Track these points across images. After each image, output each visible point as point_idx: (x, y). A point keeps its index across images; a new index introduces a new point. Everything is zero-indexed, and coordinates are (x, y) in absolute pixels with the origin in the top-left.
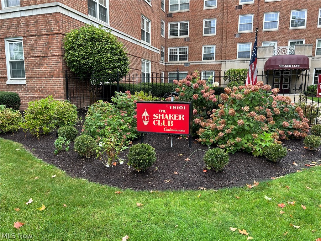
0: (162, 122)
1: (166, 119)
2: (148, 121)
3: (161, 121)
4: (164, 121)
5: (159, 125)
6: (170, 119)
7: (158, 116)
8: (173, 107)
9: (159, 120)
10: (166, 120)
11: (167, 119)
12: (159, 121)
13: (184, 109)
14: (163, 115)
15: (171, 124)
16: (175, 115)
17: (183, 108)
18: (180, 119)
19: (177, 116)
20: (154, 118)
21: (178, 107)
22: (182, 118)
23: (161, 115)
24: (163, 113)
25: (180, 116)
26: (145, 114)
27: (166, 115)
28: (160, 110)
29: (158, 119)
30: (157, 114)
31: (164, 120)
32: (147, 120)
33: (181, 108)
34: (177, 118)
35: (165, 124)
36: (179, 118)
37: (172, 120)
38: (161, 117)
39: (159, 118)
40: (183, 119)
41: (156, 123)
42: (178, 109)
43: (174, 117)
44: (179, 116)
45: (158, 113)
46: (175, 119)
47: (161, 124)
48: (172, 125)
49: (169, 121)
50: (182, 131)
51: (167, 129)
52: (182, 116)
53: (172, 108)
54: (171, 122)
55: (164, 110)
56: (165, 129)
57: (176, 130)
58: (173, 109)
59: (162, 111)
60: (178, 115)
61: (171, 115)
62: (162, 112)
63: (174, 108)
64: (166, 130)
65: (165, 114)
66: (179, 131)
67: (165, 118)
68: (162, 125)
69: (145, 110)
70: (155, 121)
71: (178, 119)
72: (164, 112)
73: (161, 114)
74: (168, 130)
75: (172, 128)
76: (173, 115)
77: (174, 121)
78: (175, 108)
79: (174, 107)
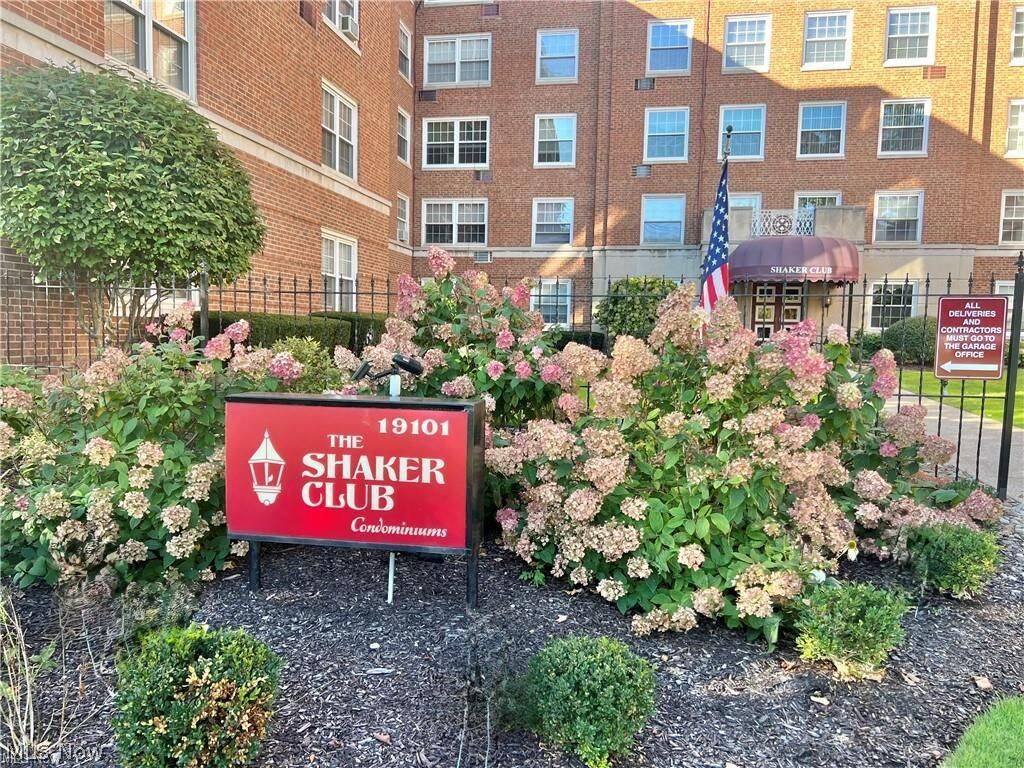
0: (345, 491)
1: (361, 476)
2: (278, 489)
3: (340, 486)
4: (351, 489)
5: (329, 503)
6: (380, 476)
7: (324, 461)
8: (395, 423)
9: (330, 480)
10: (361, 484)
11: (368, 476)
12: (329, 487)
13: (445, 431)
14: (347, 460)
15: (383, 502)
16: (403, 461)
17: (440, 428)
18: (426, 479)
19: (410, 463)
20: (307, 473)
21: (415, 424)
22: (433, 475)
23: (339, 458)
24: (346, 450)
25: (426, 463)
26: (267, 453)
27: (364, 461)
28: (333, 437)
29: (324, 478)
30: (320, 456)
31: (350, 481)
32: (274, 483)
33: (430, 427)
34: (411, 474)
35: (359, 500)
36: (419, 473)
37: (387, 481)
38: (339, 469)
39: (331, 474)
40: (440, 479)
41: (316, 494)
42: (415, 431)
43: (396, 466)
44: (420, 465)
45: (328, 450)
46: (403, 477)
47: (336, 501)
48: (390, 505)
49: (375, 489)
50: (433, 532)
51: (368, 522)
52: (433, 465)
53: (390, 427)
54: (382, 491)
55: (355, 438)
56: (357, 526)
57: (409, 531)
58: (395, 431)
59: (345, 442)
60: (416, 460)
61: (386, 462)
62: (341, 445)
63: (399, 429)
64: (361, 530)
65: (356, 456)
66: (422, 532)
67: (357, 472)
68: (342, 505)
69: (266, 435)
70: (313, 488)
71: (416, 480)
72: (355, 446)
73: (339, 453)
74: (374, 529)
75: (391, 518)
76: (392, 460)
77: (397, 485)
78: (404, 426)
79: (399, 423)
